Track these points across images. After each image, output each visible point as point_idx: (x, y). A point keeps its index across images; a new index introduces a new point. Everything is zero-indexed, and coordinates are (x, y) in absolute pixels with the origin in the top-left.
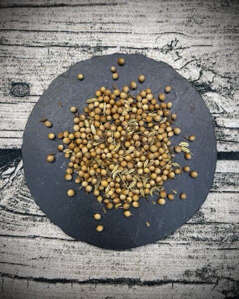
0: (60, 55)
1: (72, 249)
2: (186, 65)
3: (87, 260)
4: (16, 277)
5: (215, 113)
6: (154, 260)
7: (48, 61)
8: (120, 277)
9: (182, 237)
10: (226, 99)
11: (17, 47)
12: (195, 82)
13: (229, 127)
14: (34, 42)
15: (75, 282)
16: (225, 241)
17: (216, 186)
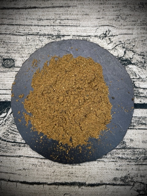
0: (34, 41)
1: (43, 164)
2: (115, 47)
3: (53, 171)
4: (9, 181)
5: (134, 78)
6: (94, 171)
7: (26, 45)
8: (73, 181)
9: (112, 157)
10: (141, 70)
11: (6, 35)
12: (121, 58)
13: (143, 87)
14: (17, 32)
15: (46, 184)
16: (140, 160)
17: (134, 125)
